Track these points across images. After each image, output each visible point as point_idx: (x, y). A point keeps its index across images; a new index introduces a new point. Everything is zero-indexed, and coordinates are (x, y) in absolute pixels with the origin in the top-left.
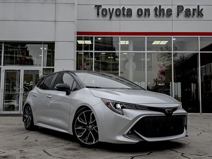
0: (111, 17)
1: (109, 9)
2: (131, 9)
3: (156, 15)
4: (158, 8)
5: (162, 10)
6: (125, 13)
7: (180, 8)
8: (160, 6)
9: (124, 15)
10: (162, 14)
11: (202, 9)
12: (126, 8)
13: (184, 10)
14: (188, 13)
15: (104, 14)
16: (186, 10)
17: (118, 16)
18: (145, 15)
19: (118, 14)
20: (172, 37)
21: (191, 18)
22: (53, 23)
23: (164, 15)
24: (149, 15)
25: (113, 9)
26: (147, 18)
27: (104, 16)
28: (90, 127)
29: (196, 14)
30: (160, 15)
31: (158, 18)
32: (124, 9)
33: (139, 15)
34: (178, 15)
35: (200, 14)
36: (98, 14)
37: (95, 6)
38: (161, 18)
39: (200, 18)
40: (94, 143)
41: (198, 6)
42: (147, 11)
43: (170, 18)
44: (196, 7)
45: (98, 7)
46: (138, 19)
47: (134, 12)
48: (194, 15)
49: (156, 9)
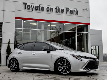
0: (32, 10)
1: (32, 6)
2: (43, 7)
3: (56, 11)
4: (57, 8)
5: (59, 9)
6: (40, 9)
7: (68, 9)
8: (58, 7)
9: (39, 9)
10: (59, 11)
11: (78, 11)
12: (41, 6)
13: (70, 10)
14: (71, 12)
15: (29, 8)
16: (71, 10)
17: (36, 10)
18: (51, 11)
19: (36, 9)
20: (64, 23)
21: (72, 15)
22: (2, 11)
23: (60, 12)
24: (53, 11)
25: (34, 6)
26: (51, 13)
27: (28, 9)
28: (65, 66)
29: (75, 13)
30: (58, 12)
31: (57, 13)
32: (39, 6)
33: (48, 11)
34: (67, 13)
35: (77, 13)
36: (25, 8)
37: (24, 3)
38: (58, 13)
39: (76, 15)
40: (67, 73)
41: (76, 9)
42: (52, 9)
43: (63, 14)
44: (75, 10)
45: (25, 4)
46: (47, 12)
47: (45, 9)
48: (74, 13)
49: (56, 8)
